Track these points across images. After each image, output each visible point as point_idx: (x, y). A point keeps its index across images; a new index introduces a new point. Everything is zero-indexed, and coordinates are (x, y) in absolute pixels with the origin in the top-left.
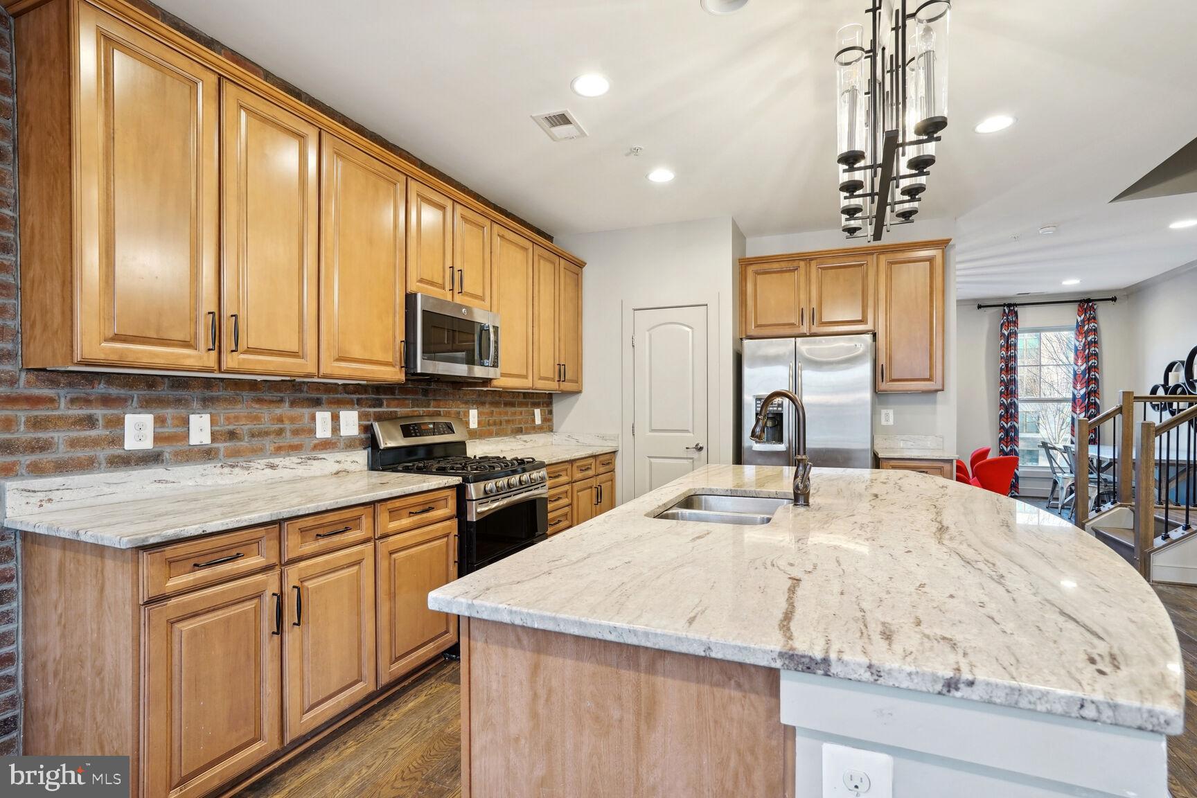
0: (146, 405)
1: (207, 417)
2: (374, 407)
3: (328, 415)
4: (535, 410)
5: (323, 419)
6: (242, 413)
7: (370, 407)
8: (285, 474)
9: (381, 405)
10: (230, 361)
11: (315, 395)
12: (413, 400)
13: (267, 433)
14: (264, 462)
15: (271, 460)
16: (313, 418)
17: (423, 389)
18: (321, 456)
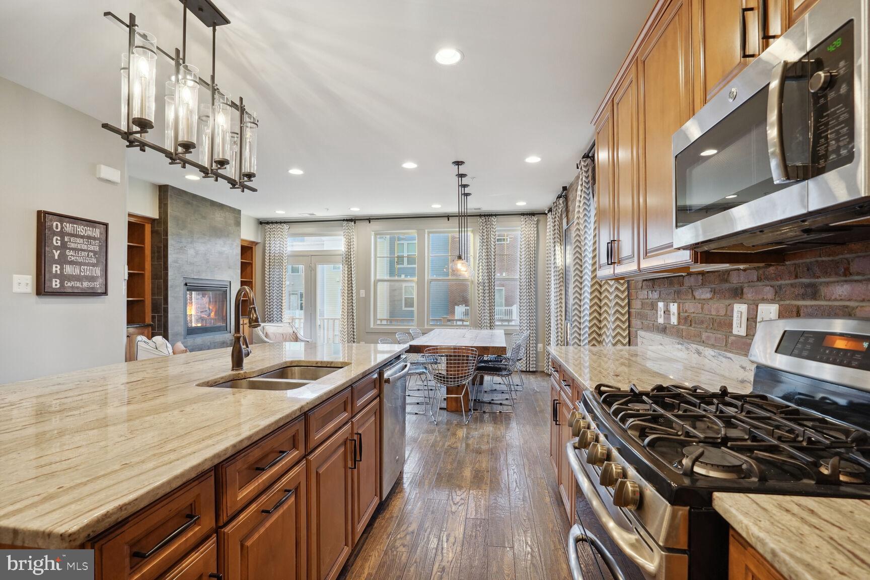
3: (744, 309)
5: (739, 316)
7: (796, 298)
11: (735, 284)
13: (702, 322)
14: (695, 347)
15: (699, 348)
18: (727, 355)
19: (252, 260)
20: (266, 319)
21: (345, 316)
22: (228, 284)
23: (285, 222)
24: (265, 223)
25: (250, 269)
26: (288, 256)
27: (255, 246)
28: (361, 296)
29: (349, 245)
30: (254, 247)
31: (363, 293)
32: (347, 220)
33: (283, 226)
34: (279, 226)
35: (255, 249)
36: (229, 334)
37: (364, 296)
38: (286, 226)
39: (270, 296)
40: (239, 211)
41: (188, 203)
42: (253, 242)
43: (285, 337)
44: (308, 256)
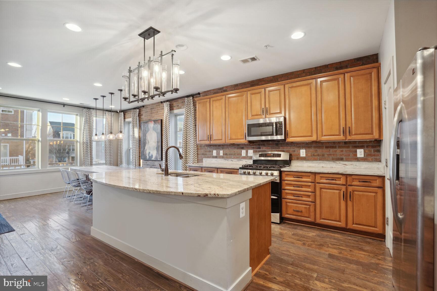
0: (215, 149)
1: (222, 151)
2: (258, 149)
3: (245, 151)
4: (357, 150)
5: (244, 152)
6: (227, 151)
7: (256, 149)
8: (235, 163)
9: (260, 149)
10: (212, 142)
11: (242, 146)
12: (271, 147)
13: (232, 154)
14: (231, 160)
15: (232, 160)
16: (241, 152)
17: (276, 143)
18: (242, 160)
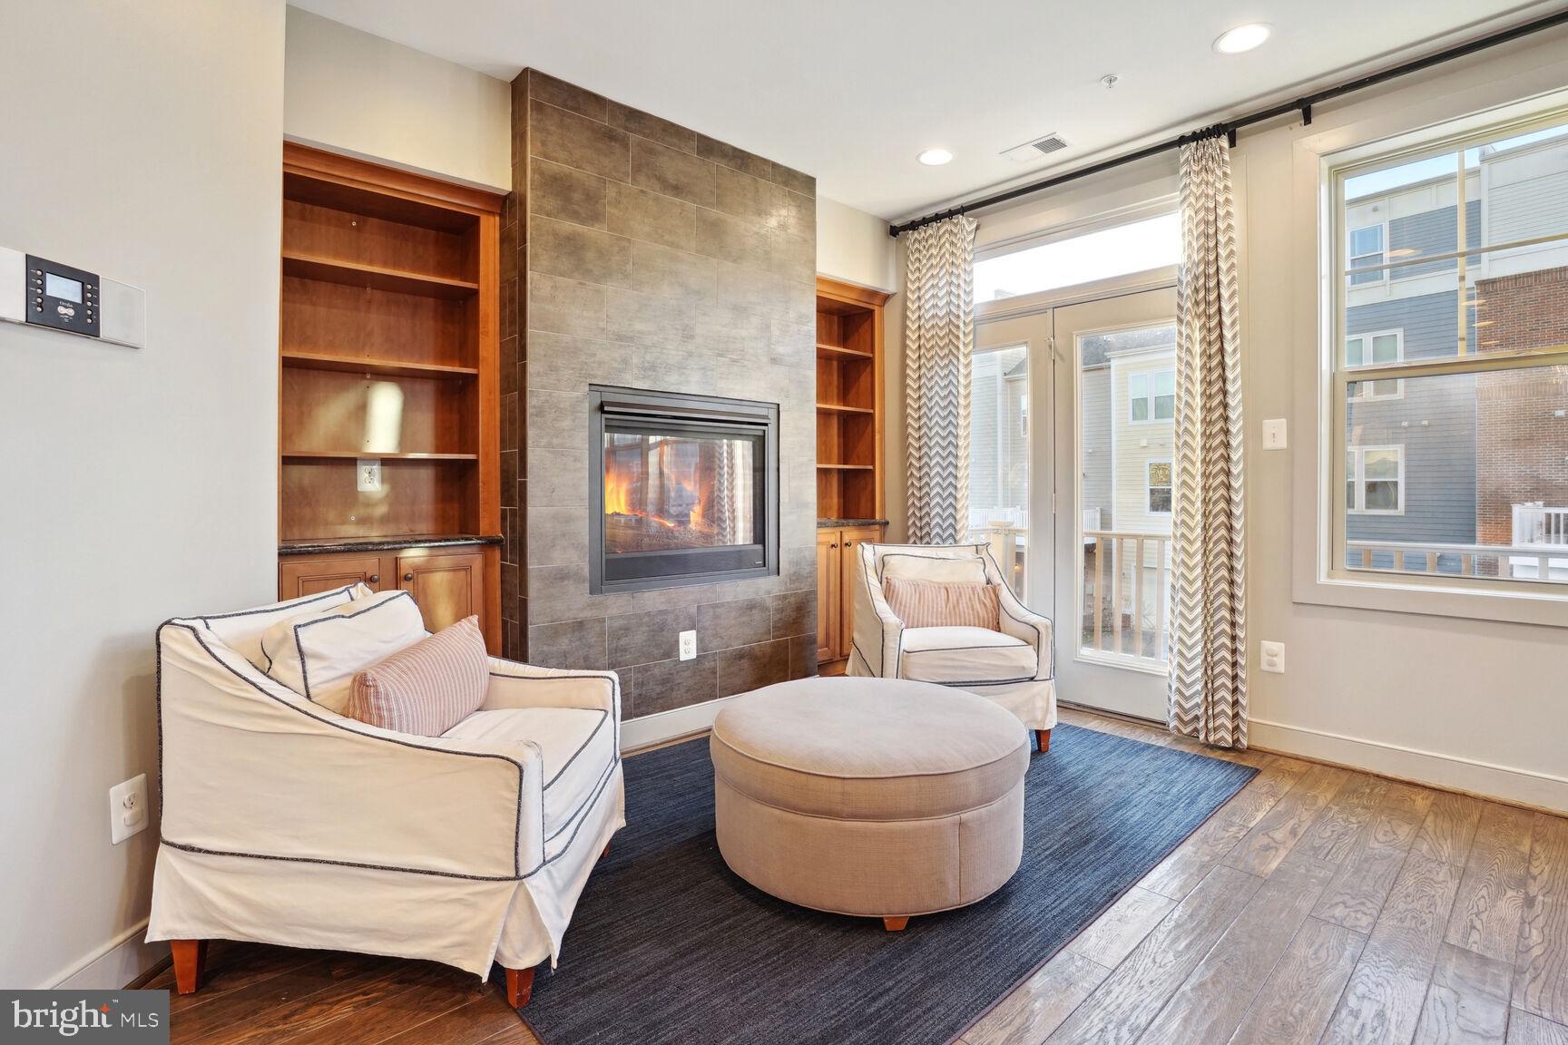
19: (873, 351)
20: (911, 532)
21: (1191, 530)
22: (772, 414)
23: (962, 210)
24: (905, 228)
25: (869, 379)
26: (974, 321)
27: (882, 305)
28: (1268, 444)
29: (1209, 235)
30: (876, 308)
31: (1275, 433)
32: (1196, 137)
33: (956, 225)
34: (946, 226)
35: (882, 315)
36: (774, 578)
37: (1282, 443)
38: (966, 223)
39: (920, 458)
40: (810, 182)
41: (610, 136)
42: (872, 294)
43: (953, 597)
44: (1041, 311)
